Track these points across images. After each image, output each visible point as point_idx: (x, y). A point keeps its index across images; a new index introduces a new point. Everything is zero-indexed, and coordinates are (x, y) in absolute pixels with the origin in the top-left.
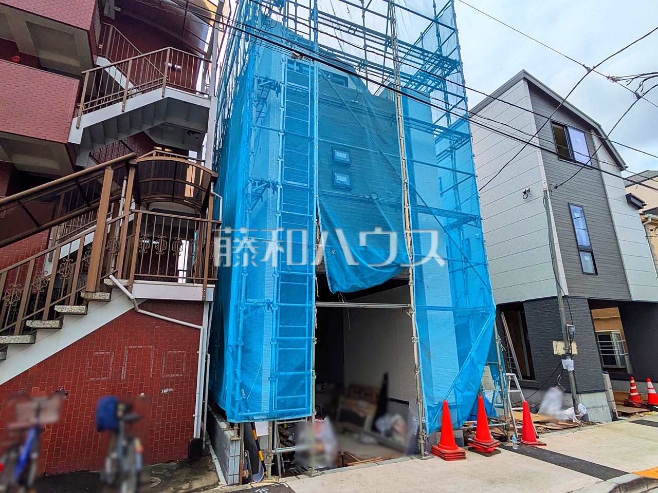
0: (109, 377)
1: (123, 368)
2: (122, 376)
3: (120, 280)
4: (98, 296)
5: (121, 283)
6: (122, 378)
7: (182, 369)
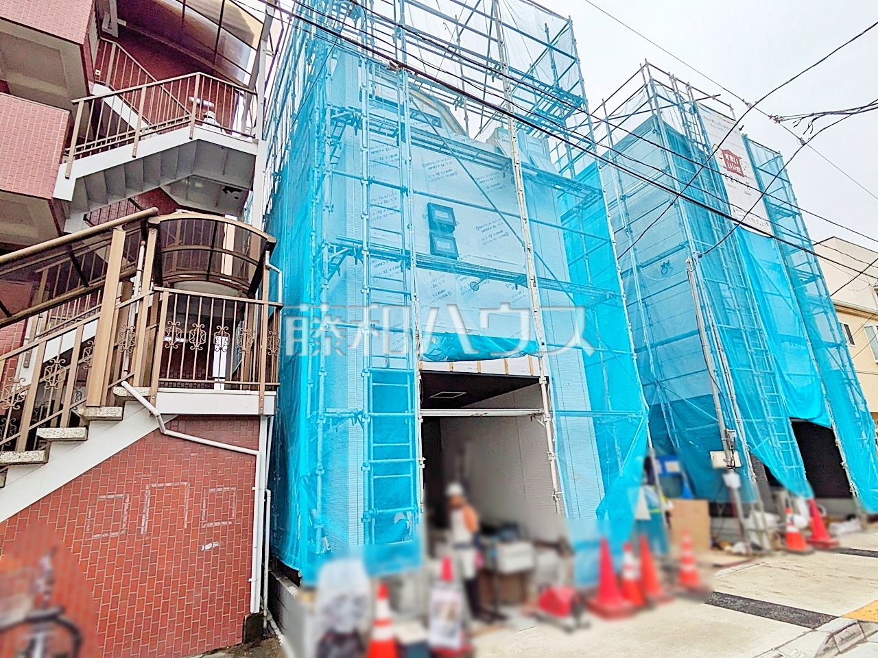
0: (123, 532)
1: (144, 516)
2: (142, 529)
3: (138, 388)
4: (106, 412)
5: (139, 393)
6: (142, 532)
7: (231, 514)
